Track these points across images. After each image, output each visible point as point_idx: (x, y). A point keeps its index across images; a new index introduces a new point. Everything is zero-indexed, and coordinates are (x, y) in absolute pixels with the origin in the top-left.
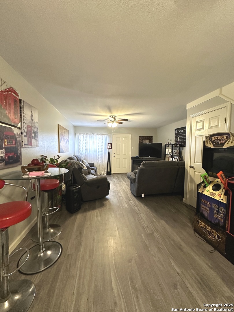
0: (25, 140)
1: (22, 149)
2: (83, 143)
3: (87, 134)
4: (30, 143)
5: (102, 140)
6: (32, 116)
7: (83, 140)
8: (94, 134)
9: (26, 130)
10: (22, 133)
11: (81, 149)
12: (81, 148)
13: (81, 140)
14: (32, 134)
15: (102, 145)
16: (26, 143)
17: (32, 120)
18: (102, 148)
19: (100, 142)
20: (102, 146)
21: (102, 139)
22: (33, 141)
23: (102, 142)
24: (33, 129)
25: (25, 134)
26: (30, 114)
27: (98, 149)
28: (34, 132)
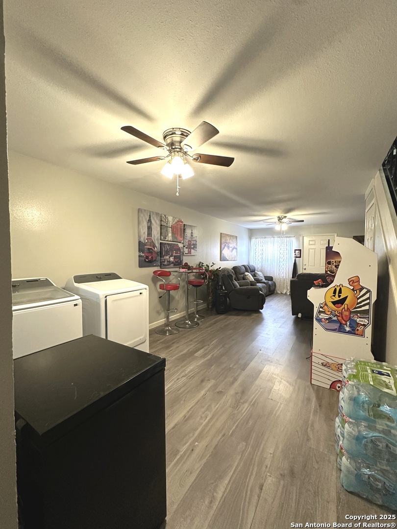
0: (186, 251)
1: (184, 257)
2: (259, 250)
3: (265, 238)
4: (190, 252)
5: (285, 245)
6: (192, 233)
7: (259, 246)
8: (274, 238)
9: (187, 244)
10: (184, 246)
11: (257, 258)
12: (257, 256)
13: (257, 246)
14: (192, 246)
15: (285, 252)
16: (187, 252)
17: (192, 236)
18: (285, 256)
19: (283, 247)
20: (285, 254)
21: (285, 243)
22: (192, 250)
23: (285, 247)
24: (193, 242)
25: (186, 246)
26: (190, 232)
27: (279, 257)
28: (193, 244)
